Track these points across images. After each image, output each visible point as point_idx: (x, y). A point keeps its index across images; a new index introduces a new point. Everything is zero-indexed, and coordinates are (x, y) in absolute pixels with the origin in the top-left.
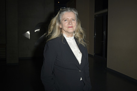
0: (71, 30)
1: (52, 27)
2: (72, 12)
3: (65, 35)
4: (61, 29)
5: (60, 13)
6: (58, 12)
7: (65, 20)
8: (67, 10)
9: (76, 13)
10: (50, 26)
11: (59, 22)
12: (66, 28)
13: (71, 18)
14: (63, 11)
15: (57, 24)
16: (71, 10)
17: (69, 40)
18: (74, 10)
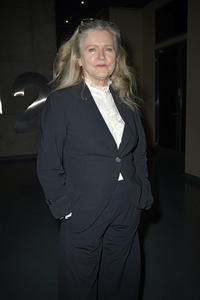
0: (102, 73)
1: (61, 64)
2: (105, 32)
3: (89, 83)
4: (81, 70)
5: (80, 32)
6: (75, 30)
7: (91, 50)
8: (95, 26)
9: (115, 33)
10: (57, 61)
11: (78, 52)
12: (93, 68)
13: (103, 44)
14: (85, 28)
15: (73, 57)
16: (104, 26)
17: (98, 94)
18: (112, 26)
